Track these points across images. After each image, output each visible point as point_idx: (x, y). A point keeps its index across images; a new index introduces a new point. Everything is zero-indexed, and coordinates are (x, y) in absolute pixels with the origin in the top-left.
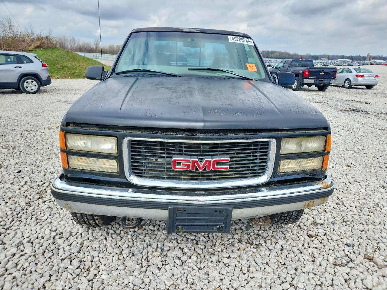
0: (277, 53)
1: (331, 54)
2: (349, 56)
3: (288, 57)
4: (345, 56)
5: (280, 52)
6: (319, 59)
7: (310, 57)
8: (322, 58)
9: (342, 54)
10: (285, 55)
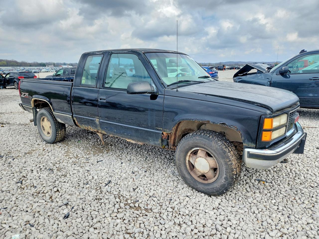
0: (3, 61)
1: (55, 62)
2: (69, 63)
3: (17, 65)
4: (67, 64)
5: (7, 60)
6: (47, 66)
7: (38, 64)
8: (49, 65)
9: (64, 62)
10: (13, 63)
